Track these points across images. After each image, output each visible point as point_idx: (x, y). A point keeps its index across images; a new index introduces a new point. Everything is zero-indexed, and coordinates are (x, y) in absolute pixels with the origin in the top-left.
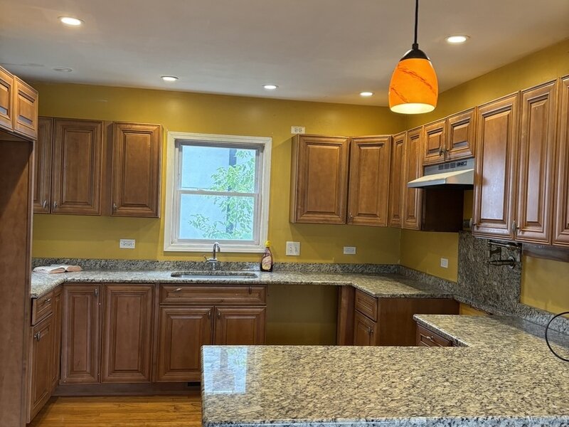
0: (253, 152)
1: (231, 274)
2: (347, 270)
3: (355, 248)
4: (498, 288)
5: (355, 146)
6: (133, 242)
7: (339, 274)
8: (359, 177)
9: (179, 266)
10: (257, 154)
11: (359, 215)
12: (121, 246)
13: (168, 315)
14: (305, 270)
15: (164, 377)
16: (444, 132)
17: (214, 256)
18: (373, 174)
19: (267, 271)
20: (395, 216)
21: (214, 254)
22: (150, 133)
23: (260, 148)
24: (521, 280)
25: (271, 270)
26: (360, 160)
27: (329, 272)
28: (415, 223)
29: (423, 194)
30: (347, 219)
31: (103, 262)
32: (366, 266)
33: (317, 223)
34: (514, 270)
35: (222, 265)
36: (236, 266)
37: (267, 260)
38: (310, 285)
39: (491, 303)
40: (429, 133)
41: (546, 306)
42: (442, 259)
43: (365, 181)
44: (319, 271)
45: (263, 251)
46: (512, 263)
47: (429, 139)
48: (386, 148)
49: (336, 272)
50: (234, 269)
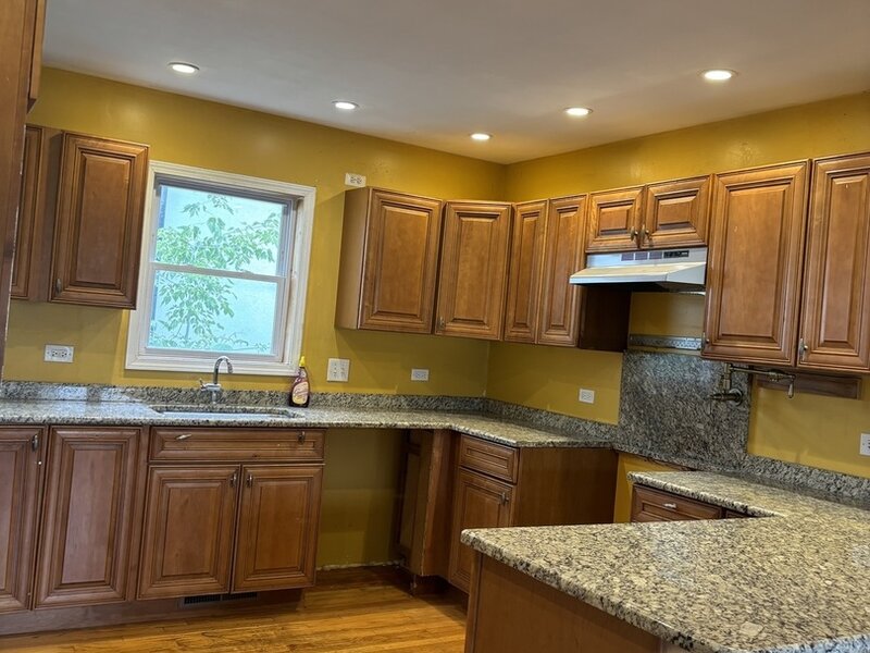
1: (245, 411)
2: (416, 404)
3: (427, 371)
4: (706, 432)
5: (452, 215)
6: (70, 350)
7: (404, 410)
8: (457, 261)
9: (151, 395)
11: (455, 320)
12: (48, 358)
13: (163, 482)
14: (355, 405)
15: (151, 591)
16: (637, 207)
17: (216, 382)
18: (481, 260)
19: (298, 406)
20: (516, 325)
21: (216, 375)
22: (130, 159)
24: (749, 421)
25: (306, 405)
26: (459, 236)
27: (390, 409)
28: (565, 337)
29: (583, 292)
30: (434, 324)
31: (12, 387)
33: (391, 331)
34: (741, 408)
35: (225, 395)
36: (248, 397)
37: (302, 387)
38: (358, 428)
39: (690, 454)
40: (601, 206)
41: (798, 457)
42: (581, 390)
43: (467, 270)
44: (377, 407)
45: (292, 372)
46: (737, 398)
47: (600, 214)
48: (503, 224)
49: (399, 409)
50: (245, 403)
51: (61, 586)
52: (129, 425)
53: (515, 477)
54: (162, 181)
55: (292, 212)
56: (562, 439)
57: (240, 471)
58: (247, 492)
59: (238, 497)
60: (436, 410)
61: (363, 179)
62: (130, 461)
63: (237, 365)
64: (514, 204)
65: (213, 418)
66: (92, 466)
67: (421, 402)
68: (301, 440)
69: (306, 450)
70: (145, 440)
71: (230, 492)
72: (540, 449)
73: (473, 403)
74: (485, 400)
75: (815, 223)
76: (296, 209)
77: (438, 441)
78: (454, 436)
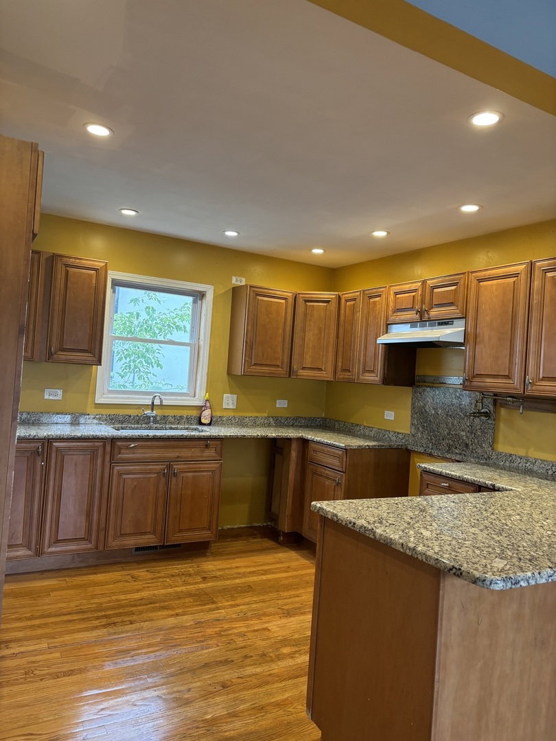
0: (190, 299)
1: (171, 428)
2: (280, 423)
3: (286, 401)
4: (467, 437)
5: (300, 302)
6: (60, 392)
7: (272, 426)
8: (304, 331)
9: (112, 419)
10: (195, 302)
11: (304, 368)
12: (46, 397)
13: (120, 474)
14: (241, 423)
15: (114, 544)
16: (420, 293)
17: (152, 410)
18: (320, 329)
19: (204, 424)
20: (344, 370)
21: (153, 406)
22: (96, 270)
23: (199, 296)
24: (495, 430)
25: (210, 424)
26: (306, 315)
27: (263, 425)
28: (375, 378)
29: (386, 349)
30: (290, 372)
31: (24, 416)
32: (296, 419)
33: (262, 376)
34: (490, 422)
35: (158, 418)
36: (173, 420)
37: (207, 413)
38: (243, 438)
39: (457, 451)
40: (396, 294)
41: (527, 453)
42: (386, 412)
43: (310, 336)
44: (255, 425)
45: (201, 404)
46: (487, 415)
47: (396, 299)
48: (333, 306)
49: (269, 425)
50: (172, 423)
51: (57, 541)
52: (98, 438)
53: (344, 468)
54: (116, 283)
55: (199, 302)
56: (374, 443)
57: (169, 467)
58: (174, 480)
59: (168, 483)
60: (293, 426)
61: (244, 280)
62: (99, 461)
63: (165, 399)
64: (340, 293)
65: (151, 433)
66: (76, 464)
67: (283, 421)
68: (207, 446)
69: (210, 453)
70: (108, 448)
71: (163, 480)
72: (360, 450)
73: (316, 421)
74: (324, 419)
75: (535, 302)
76: (201, 299)
77: (294, 446)
78: (304, 442)
